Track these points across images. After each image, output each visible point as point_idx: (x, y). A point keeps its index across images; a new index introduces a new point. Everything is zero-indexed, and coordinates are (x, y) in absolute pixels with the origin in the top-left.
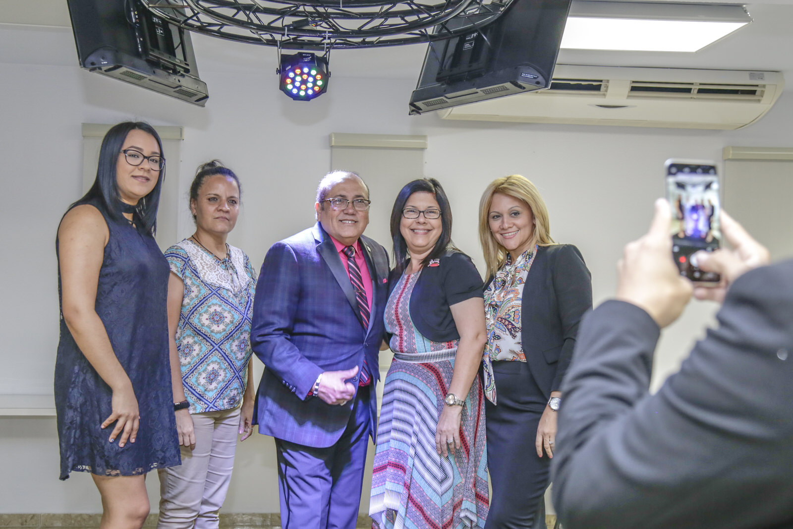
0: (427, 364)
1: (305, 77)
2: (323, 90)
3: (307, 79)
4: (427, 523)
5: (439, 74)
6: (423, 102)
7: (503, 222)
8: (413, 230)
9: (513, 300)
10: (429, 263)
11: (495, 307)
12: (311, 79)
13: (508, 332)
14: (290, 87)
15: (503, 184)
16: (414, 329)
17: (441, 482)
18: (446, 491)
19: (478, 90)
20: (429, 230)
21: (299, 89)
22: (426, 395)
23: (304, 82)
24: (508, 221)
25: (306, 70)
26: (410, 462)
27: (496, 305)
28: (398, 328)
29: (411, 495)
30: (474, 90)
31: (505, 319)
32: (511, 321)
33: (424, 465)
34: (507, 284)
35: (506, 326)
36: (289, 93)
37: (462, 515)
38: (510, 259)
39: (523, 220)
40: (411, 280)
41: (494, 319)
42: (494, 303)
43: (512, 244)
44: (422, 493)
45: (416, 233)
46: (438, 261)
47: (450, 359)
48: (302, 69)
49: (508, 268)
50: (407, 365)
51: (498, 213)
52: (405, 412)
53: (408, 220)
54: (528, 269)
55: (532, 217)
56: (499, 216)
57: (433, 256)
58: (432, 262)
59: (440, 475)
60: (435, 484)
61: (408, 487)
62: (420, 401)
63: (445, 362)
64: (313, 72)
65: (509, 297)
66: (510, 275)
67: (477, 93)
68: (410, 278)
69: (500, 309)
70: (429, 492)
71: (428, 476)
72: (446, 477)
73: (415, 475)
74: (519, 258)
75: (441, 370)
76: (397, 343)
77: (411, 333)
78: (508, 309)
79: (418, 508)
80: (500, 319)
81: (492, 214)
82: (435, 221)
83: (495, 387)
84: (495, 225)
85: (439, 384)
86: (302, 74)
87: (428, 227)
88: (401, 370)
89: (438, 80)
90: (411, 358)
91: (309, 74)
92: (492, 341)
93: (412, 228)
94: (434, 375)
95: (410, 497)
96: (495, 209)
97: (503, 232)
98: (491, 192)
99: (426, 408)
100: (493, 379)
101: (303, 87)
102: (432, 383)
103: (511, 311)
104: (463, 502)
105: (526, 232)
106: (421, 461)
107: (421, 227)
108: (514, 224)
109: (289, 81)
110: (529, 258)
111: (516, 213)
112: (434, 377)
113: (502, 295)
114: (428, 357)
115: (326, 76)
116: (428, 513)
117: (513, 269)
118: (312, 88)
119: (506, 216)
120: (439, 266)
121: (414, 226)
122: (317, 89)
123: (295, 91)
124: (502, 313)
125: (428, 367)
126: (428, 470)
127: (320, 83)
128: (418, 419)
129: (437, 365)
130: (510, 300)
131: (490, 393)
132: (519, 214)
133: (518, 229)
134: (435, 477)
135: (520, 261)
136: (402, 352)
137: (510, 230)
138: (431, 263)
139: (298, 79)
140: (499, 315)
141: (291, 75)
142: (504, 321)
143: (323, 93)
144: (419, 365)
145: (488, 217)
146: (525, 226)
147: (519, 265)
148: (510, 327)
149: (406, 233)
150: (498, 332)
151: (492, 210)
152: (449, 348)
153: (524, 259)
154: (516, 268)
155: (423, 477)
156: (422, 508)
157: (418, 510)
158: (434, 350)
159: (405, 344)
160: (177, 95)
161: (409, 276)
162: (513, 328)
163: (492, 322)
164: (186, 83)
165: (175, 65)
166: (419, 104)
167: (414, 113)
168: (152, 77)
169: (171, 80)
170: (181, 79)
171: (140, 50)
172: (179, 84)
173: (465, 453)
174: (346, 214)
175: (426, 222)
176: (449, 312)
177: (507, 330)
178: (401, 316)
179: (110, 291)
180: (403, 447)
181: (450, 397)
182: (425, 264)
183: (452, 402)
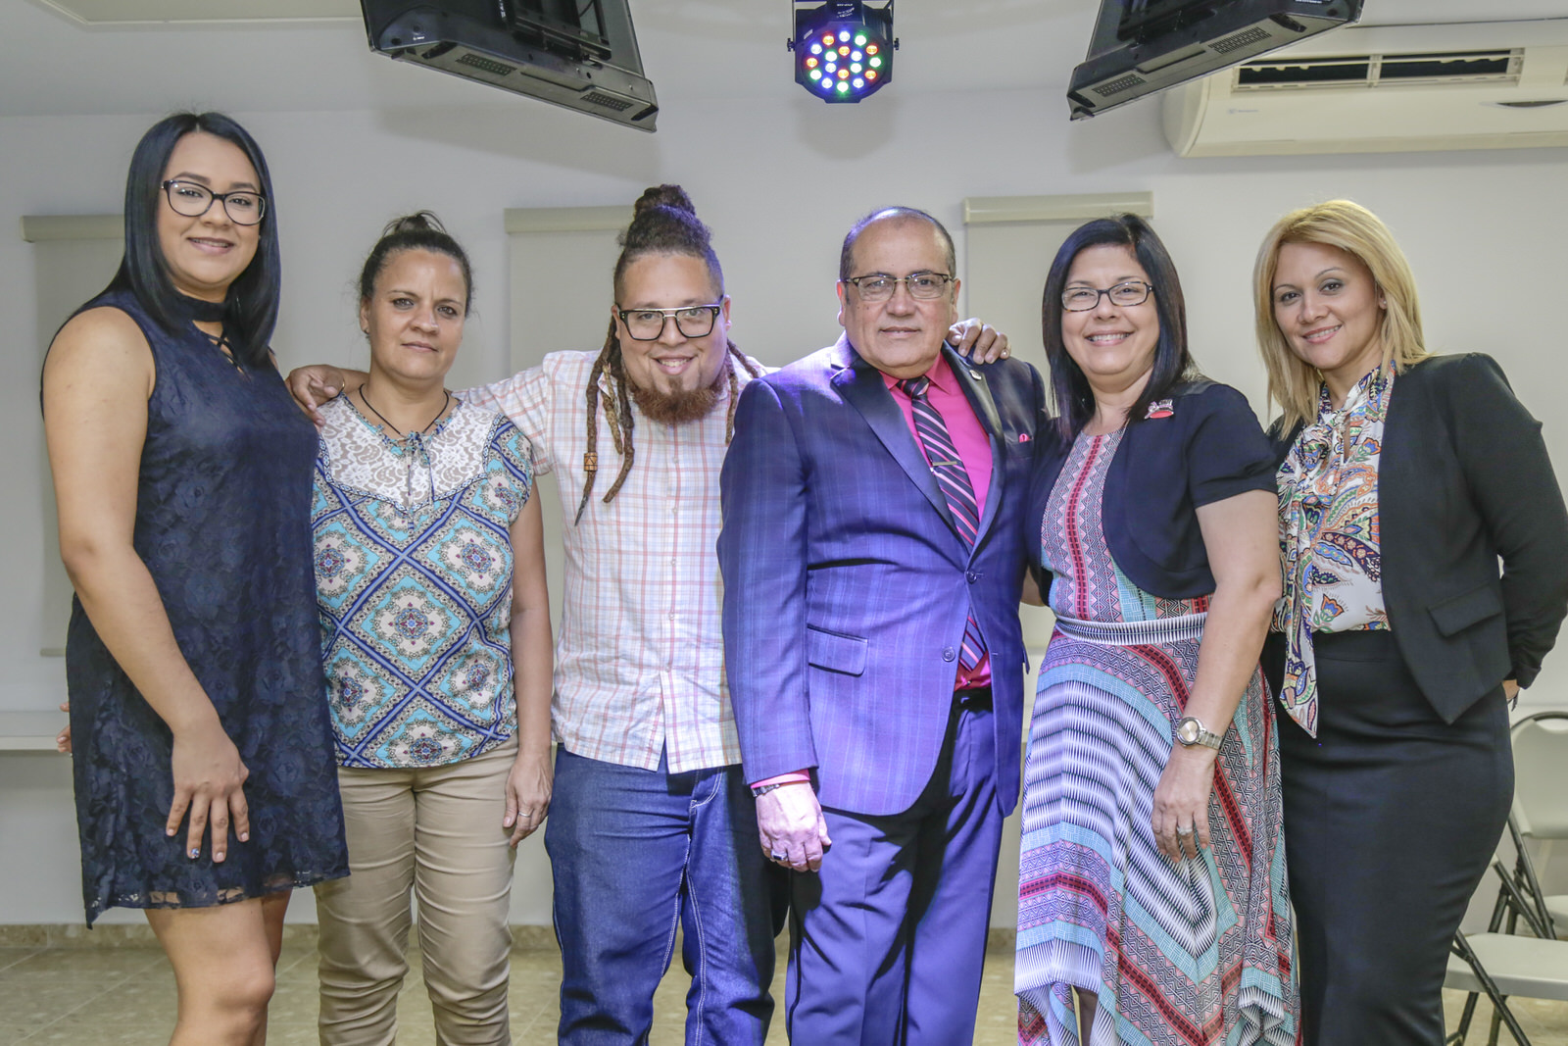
0: (1145, 646)
1: (844, 51)
2: (885, 76)
3: (849, 55)
4: (1169, 1023)
5: (1123, 22)
6: (1093, 86)
7: (1304, 306)
8: (1090, 338)
9: (1364, 493)
10: (1147, 412)
11: (1314, 509)
12: (857, 56)
13: (1357, 567)
14: (815, 75)
15: (1301, 220)
16: (1113, 566)
17: (1195, 925)
18: (1207, 947)
19: (1205, 45)
20: (1127, 334)
21: (835, 77)
22: (1145, 721)
23: (844, 62)
24: (1314, 304)
25: (844, 36)
26: (1116, 880)
27: (1319, 505)
28: (1069, 559)
29: (1126, 957)
30: (1196, 46)
31: (1345, 537)
32: (1364, 541)
33: (1153, 885)
34: (1333, 454)
35: (1350, 551)
36: (815, 89)
37: (1245, 1001)
38: (1328, 397)
39: (1354, 296)
40: (1103, 450)
41: (1311, 537)
42: (1312, 500)
43: (1328, 354)
44: (1152, 953)
45: (1098, 345)
46: (1169, 404)
47: (1197, 636)
48: (836, 35)
49: (1327, 418)
50: (1096, 648)
51: (1292, 286)
52: (1092, 757)
53: (1077, 315)
54: (1382, 416)
55: (1376, 291)
56: (1295, 293)
57: (1152, 394)
58: (1153, 408)
59: (1191, 908)
60: (1181, 929)
61: (1113, 938)
62: (1131, 734)
63: (1187, 644)
64: (861, 40)
65: (1350, 484)
66: (1335, 434)
67: (1204, 52)
68: (1102, 444)
69: (1328, 513)
70: (1168, 949)
71: (1163, 912)
72: (1205, 914)
73: (1133, 909)
74: (1354, 393)
75: (1179, 661)
76: (1072, 598)
77: (1104, 573)
78: (1351, 513)
79: (1143, 986)
80: (1329, 537)
81: (1280, 291)
82: (1141, 311)
83: (1316, 696)
84: (1288, 315)
85: (1175, 695)
86: (837, 44)
87: (1124, 326)
88: (1079, 659)
89: (1122, 35)
90: (1106, 634)
91: (851, 45)
92: (1310, 587)
93: (1088, 333)
94: (1162, 672)
95: (1123, 964)
96: (1285, 278)
97: (1306, 331)
98: (1275, 239)
99: (1146, 750)
100: (1314, 677)
101: (843, 74)
102: (1160, 693)
103: (1362, 516)
104: (1245, 972)
105: (1361, 326)
106: (1145, 875)
107: (1108, 327)
108: (1331, 311)
109: (812, 62)
110: (1378, 391)
111: (1335, 285)
112: (1162, 679)
113: (1330, 480)
114: (1149, 632)
115: (887, 47)
116: (1170, 999)
117: (1340, 418)
118: (862, 75)
119: (1310, 295)
120: (1171, 417)
121: (1092, 328)
122: (871, 75)
123: (827, 83)
124: (1334, 521)
125: (1147, 654)
126: (1164, 896)
127: (876, 62)
128: (1129, 776)
129: (1170, 651)
130: (1355, 491)
131: (1302, 710)
132: (1340, 285)
133: (1338, 323)
134: (1180, 912)
135: (1355, 398)
136: (1084, 617)
137: (1322, 324)
138: (1151, 411)
139: (831, 56)
140: (1325, 526)
141: (816, 49)
142: (1341, 541)
143: (885, 83)
144: (1125, 649)
145: (1273, 295)
146: (1356, 315)
147: (1354, 409)
148: (1361, 553)
149: (1078, 348)
150: (1325, 566)
151: (1278, 283)
152: (1198, 611)
153: (1366, 394)
154: (1348, 416)
155: (1153, 915)
156: (1157, 988)
157: (1142, 992)
158: (1163, 616)
159: (1092, 600)
160: (590, 106)
161: (1098, 440)
162: (1370, 557)
163: (1306, 543)
164: (607, 80)
165: (576, 42)
166: (1086, 92)
167: (1080, 113)
168: (527, 67)
169: (572, 75)
170: (594, 72)
171: (503, 14)
172: (589, 82)
173: (1243, 855)
174: (892, 315)
175: (1117, 314)
176: (1194, 526)
177: (1354, 561)
178: (1082, 534)
179: (171, 495)
180: (1094, 842)
181: (1188, 725)
182: (1136, 413)
183: (1191, 738)
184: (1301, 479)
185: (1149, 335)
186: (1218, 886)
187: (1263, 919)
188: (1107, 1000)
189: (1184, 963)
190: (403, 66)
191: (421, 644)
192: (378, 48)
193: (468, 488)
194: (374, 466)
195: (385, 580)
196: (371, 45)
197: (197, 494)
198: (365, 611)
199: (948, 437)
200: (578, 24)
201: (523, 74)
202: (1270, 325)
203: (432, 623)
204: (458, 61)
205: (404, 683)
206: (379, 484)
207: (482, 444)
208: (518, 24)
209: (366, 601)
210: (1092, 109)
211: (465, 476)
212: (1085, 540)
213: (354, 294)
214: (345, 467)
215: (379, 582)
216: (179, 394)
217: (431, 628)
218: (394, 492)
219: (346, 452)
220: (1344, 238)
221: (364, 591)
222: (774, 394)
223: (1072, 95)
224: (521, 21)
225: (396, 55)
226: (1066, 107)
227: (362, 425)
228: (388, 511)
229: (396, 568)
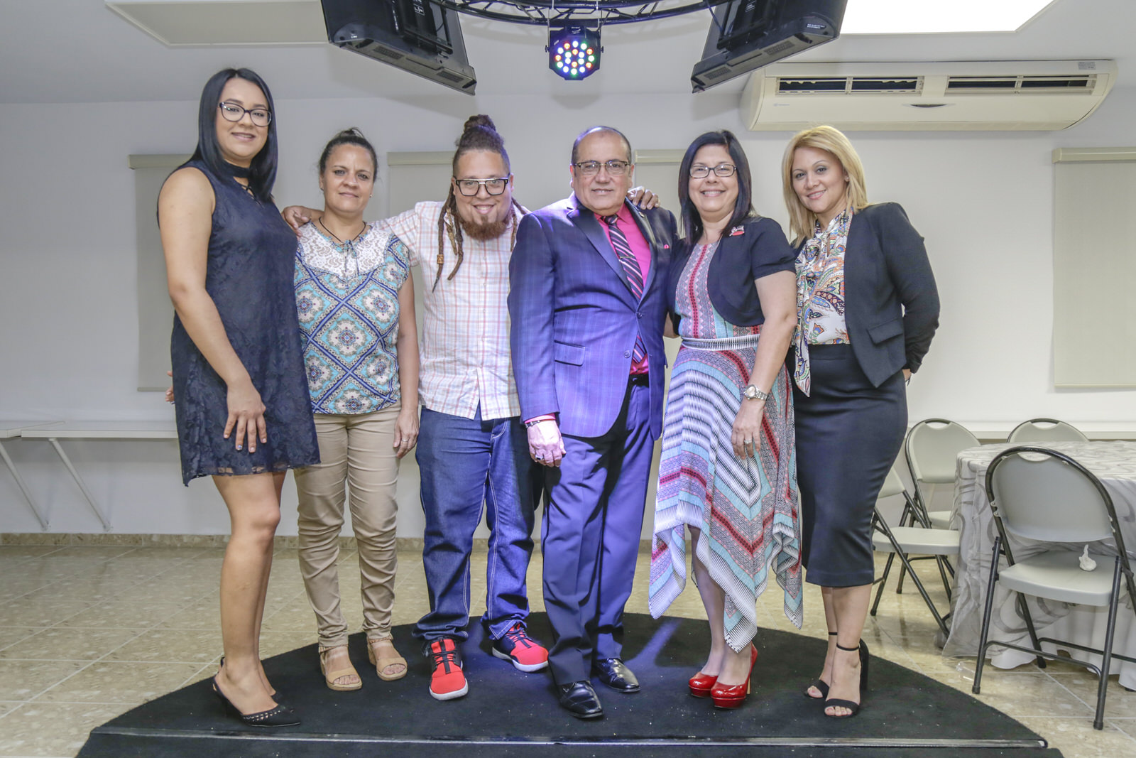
0: (727, 351)
1: (575, 52)
2: (596, 66)
3: (578, 54)
4: (735, 540)
5: (720, 40)
6: (704, 74)
7: (807, 180)
8: (703, 192)
9: (837, 270)
10: (731, 232)
11: (812, 280)
12: (582, 55)
13: (832, 308)
14: (560, 65)
15: (805, 136)
16: (713, 310)
17: (750, 491)
18: (756, 502)
19: (762, 51)
20: (722, 192)
21: (570, 66)
22: (726, 389)
23: (575, 58)
24: (813, 179)
25: (575, 44)
26: (711, 469)
27: (814, 277)
28: (690, 307)
29: (715, 508)
30: (758, 51)
31: (827, 293)
32: (836, 295)
33: (729, 471)
34: (822, 252)
35: (829, 300)
36: (560, 73)
37: (776, 530)
38: (820, 226)
39: (831, 176)
40: (708, 251)
41: (810, 294)
42: (811, 275)
43: (820, 205)
44: (728, 505)
45: (708, 196)
46: (742, 228)
47: (754, 346)
48: (571, 43)
49: (819, 236)
50: (702, 353)
51: (801, 170)
52: (700, 408)
53: (697, 180)
54: (846, 234)
55: (844, 172)
56: (803, 174)
58: (734, 230)
59: (748, 483)
60: (743, 493)
61: (709, 498)
62: (719, 395)
63: (748, 350)
64: (584, 46)
65: (830, 266)
66: (823, 243)
67: (761, 54)
68: (707, 249)
69: (818, 281)
70: (736, 503)
71: (734, 484)
72: (755, 486)
73: (719, 484)
74: (832, 223)
75: (744, 358)
76: (691, 327)
77: (708, 314)
78: (830, 281)
79: (723, 522)
80: (819, 294)
81: (796, 173)
82: (730, 180)
83: (809, 375)
84: (800, 185)
85: (742, 376)
86: (572, 48)
87: (720, 187)
88: (693, 359)
89: (720, 47)
90: (708, 345)
91: (579, 49)
92: (808, 320)
93: (702, 190)
94: (736, 364)
95: (713, 512)
96: (798, 166)
97: (808, 193)
98: (793, 145)
99: (727, 404)
100: (809, 366)
101: (574, 64)
102: (734, 375)
103: (836, 282)
104: (775, 516)
105: (835, 191)
106: (725, 466)
107: (713, 187)
108: (821, 182)
109: (558, 58)
110: (844, 222)
111: (823, 169)
112: (735, 368)
113: (820, 265)
114: (730, 343)
115: (598, 51)
116: (736, 528)
117: (825, 236)
118: (584, 65)
119: (811, 174)
120: (744, 234)
121: (705, 187)
122: (589, 65)
123: (566, 70)
124: (822, 286)
125: (728, 355)
126: (734, 477)
127: (592, 59)
128: (717, 416)
129: (740, 354)
130: (833, 270)
131: (803, 383)
132: (825, 169)
133: (825, 189)
134: (742, 485)
135: (833, 225)
136: (696, 336)
137: (817, 189)
138: (733, 232)
139: (568, 55)
140: (817, 288)
141: (560, 50)
142: (825, 295)
143: (596, 70)
144: (717, 353)
145: (792, 175)
146: (833, 184)
147: (832, 231)
148: (835, 301)
149: (696, 197)
150: (816, 309)
151: (794, 168)
152: (754, 333)
153: (838, 223)
154: (829, 235)
155: (729, 486)
156: (729, 522)
157: (723, 525)
158: (737, 336)
159: (701, 327)
160: (442, 79)
161: (705, 247)
162: (839, 303)
163: (807, 297)
164: (450, 64)
165: (435, 44)
166: (701, 77)
167: (697, 89)
168: (410, 55)
169: (431, 61)
170: (445, 61)
171: (397, 28)
172: (441, 65)
173: (774, 457)
174: (599, 183)
175: (717, 181)
176: (754, 288)
177: (831, 305)
178: (696, 294)
179: (224, 264)
180: (700, 452)
181: (751, 388)
182: (725, 233)
183: (752, 395)
184: (806, 265)
185: (733, 193)
186: (762, 473)
187: (785, 489)
188: (705, 529)
189: (744, 510)
190: (345, 52)
191: (352, 349)
192: (333, 41)
193: (376, 270)
194: (327, 257)
195: (334, 315)
196: (329, 39)
197: (237, 264)
198: (323, 330)
199: (627, 245)
200: (436, 35)
201: (407, 59)
202: (790, 190)
203: (358, 338)
204: (374, 50)
205: (343, 369)
206: (330, 266)
207: (383, 248)
208: (406, 32)
209: (324, 325)
210: (704, 87)
211: (374, 264)
212: (698, 297)
213: (316, 170)
214: (312, 257)
215: (330, 316)
216: (228, 211)
217: (357, 340)
218: (338, 270)
219: (313, 250)
220: (827, 145)
221: (323, 320)
222: (538, 220)
223: (694, 79)
224: (407, 31)
225: (342, 45)
226: (689, 85)
227: (321, 237)
228: (335, 279)
229: (340, 308)
